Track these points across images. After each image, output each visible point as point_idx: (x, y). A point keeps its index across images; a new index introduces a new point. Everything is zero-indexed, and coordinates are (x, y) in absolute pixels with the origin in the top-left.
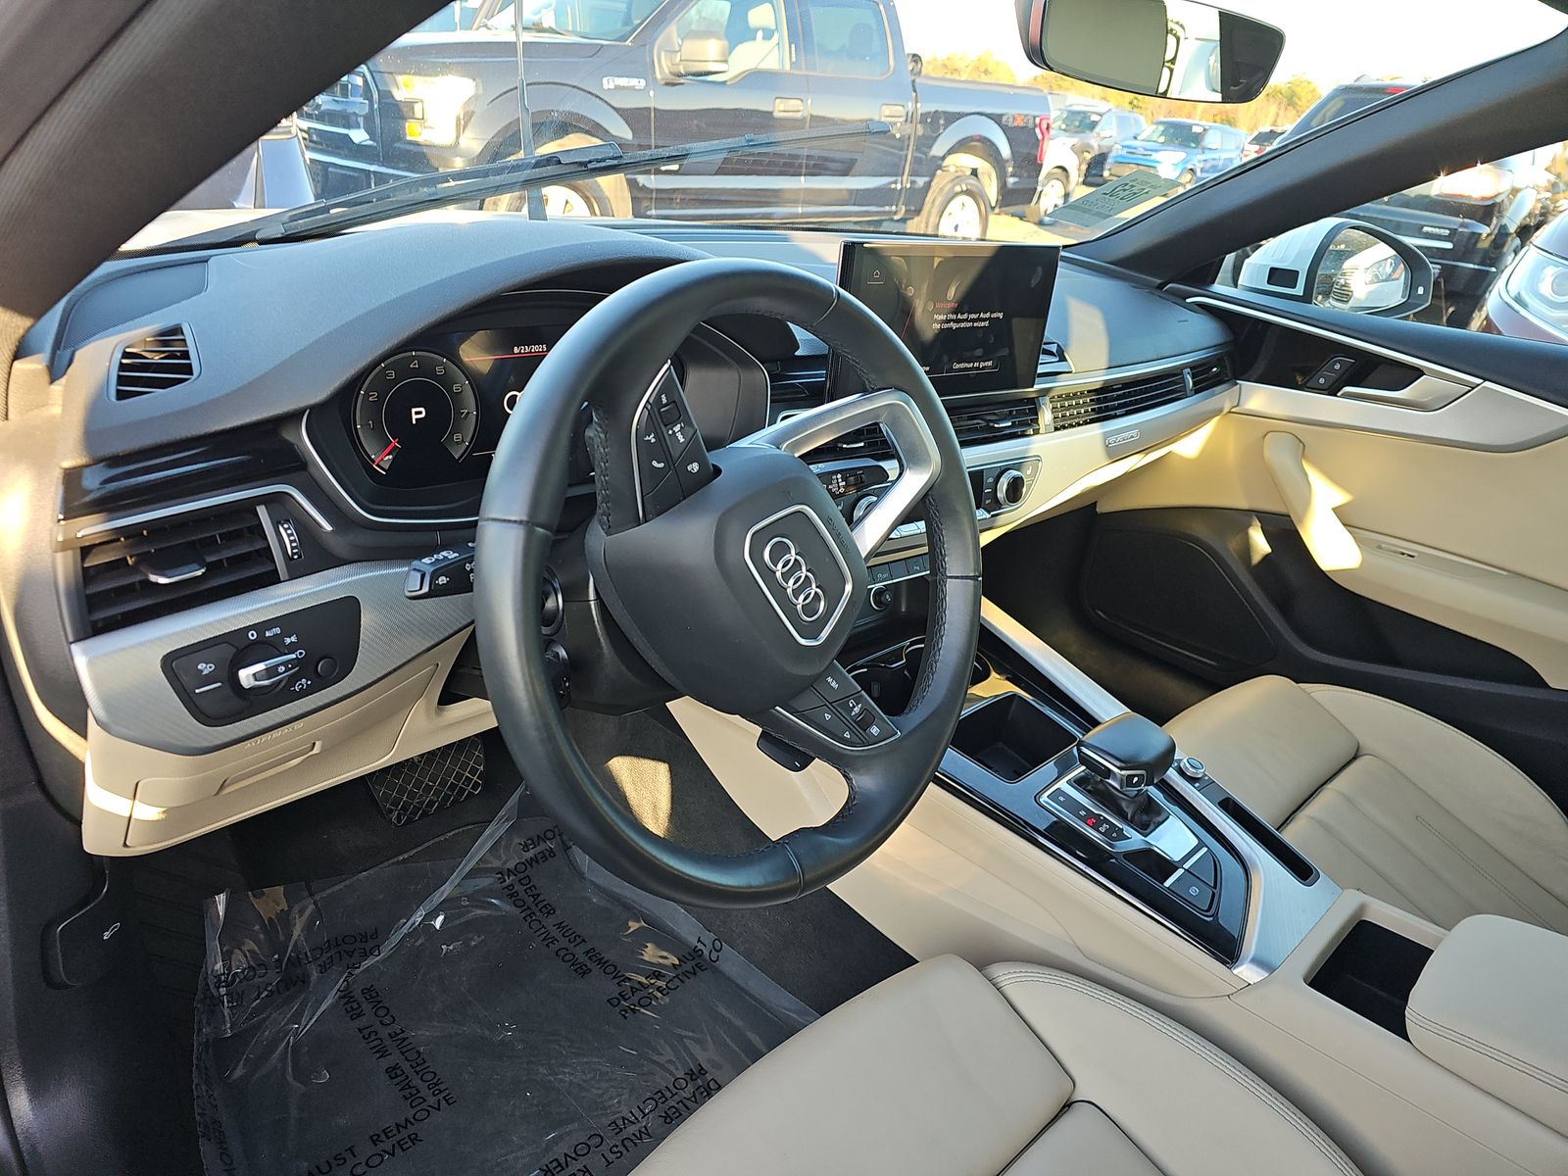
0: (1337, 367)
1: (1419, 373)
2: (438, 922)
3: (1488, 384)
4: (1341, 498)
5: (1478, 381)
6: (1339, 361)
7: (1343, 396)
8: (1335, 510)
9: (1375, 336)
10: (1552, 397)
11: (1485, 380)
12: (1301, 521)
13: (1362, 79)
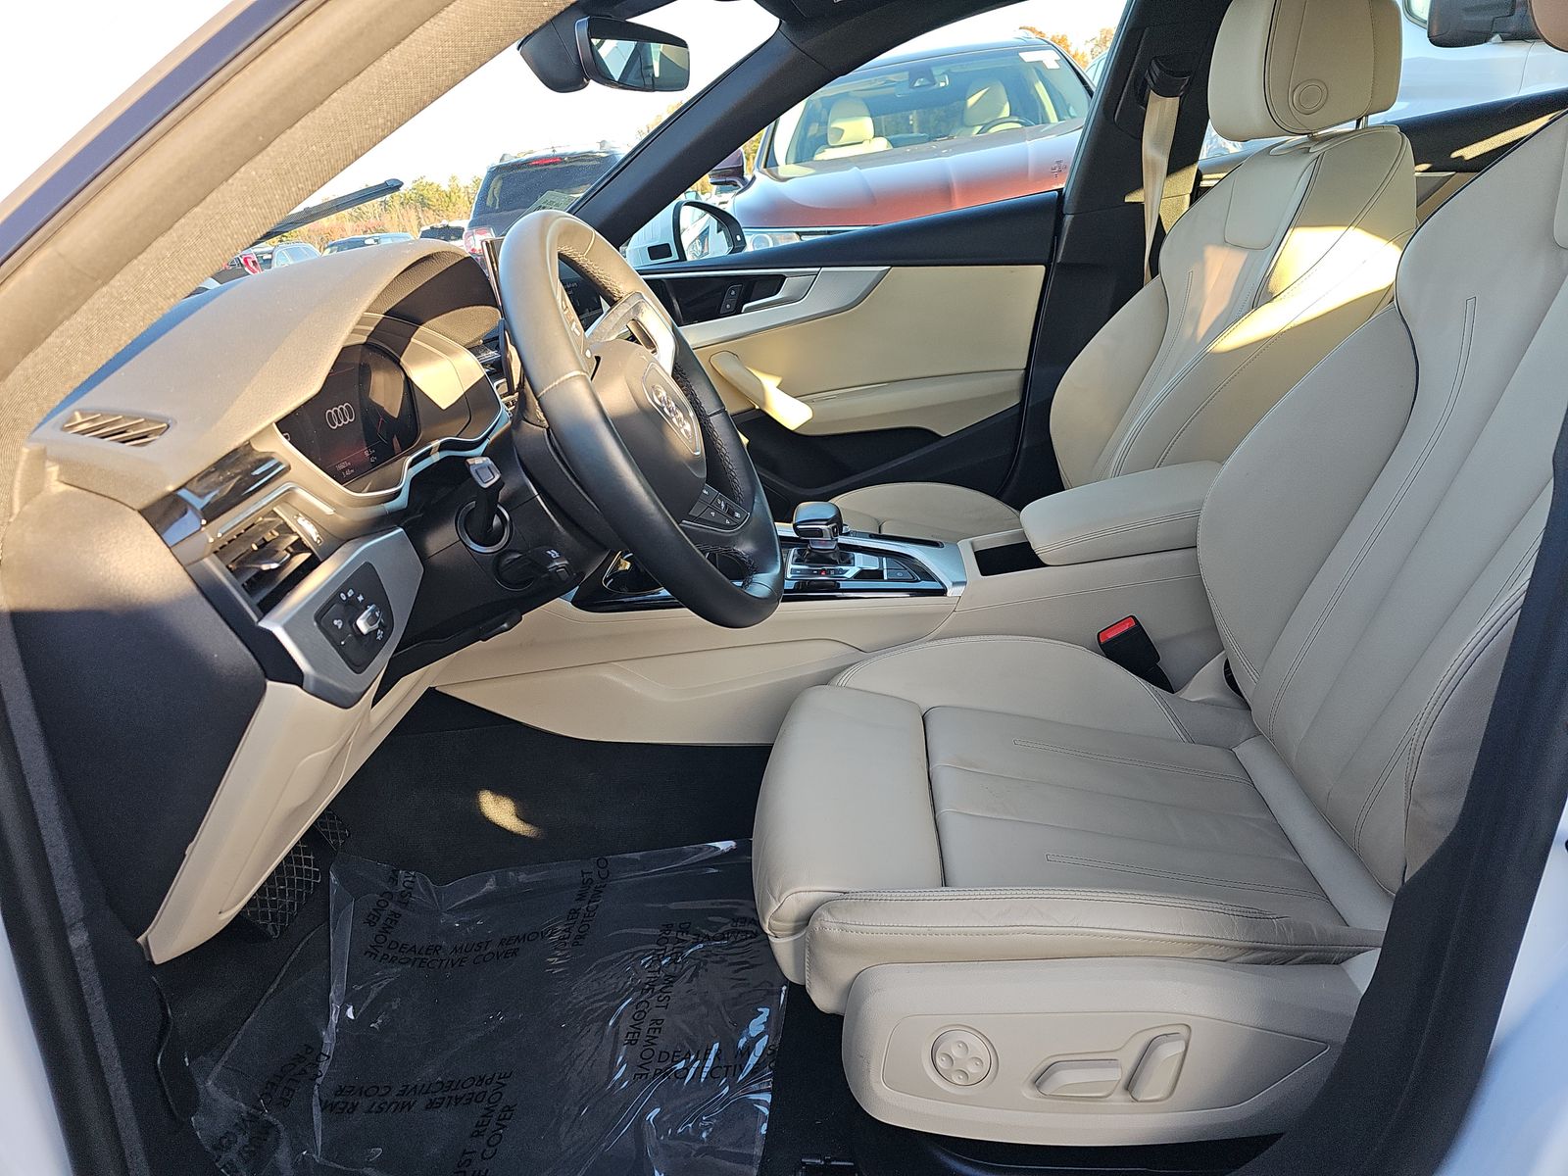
0: (733, 293)
1: (782, 278)
2: (350, 1014)
3: (823, 269)
4: (777, 381)
5: (818, 269)
6: (732, 289)
7: (747, 311)
8: (778, 387)
9: (747, 264)
10: (870, 263)
11: (821, 267)
12: (764, 403)
13: (506, 159)
